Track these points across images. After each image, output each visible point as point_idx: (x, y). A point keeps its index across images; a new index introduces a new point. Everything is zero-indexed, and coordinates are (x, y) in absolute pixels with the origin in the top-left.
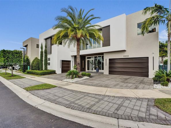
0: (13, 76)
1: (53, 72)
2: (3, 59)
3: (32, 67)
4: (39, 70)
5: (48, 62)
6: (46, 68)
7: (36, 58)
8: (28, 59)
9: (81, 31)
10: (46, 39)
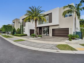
0: (8, 36)
1: (26, 35)
2: (4, 29)
3: (17, 33)
4: (20, 34)
5: (24, 30)
6: (23, 33)
7: (19, 28)
8: (15, 29)
9: (36, 17)
10: (23, 19)
